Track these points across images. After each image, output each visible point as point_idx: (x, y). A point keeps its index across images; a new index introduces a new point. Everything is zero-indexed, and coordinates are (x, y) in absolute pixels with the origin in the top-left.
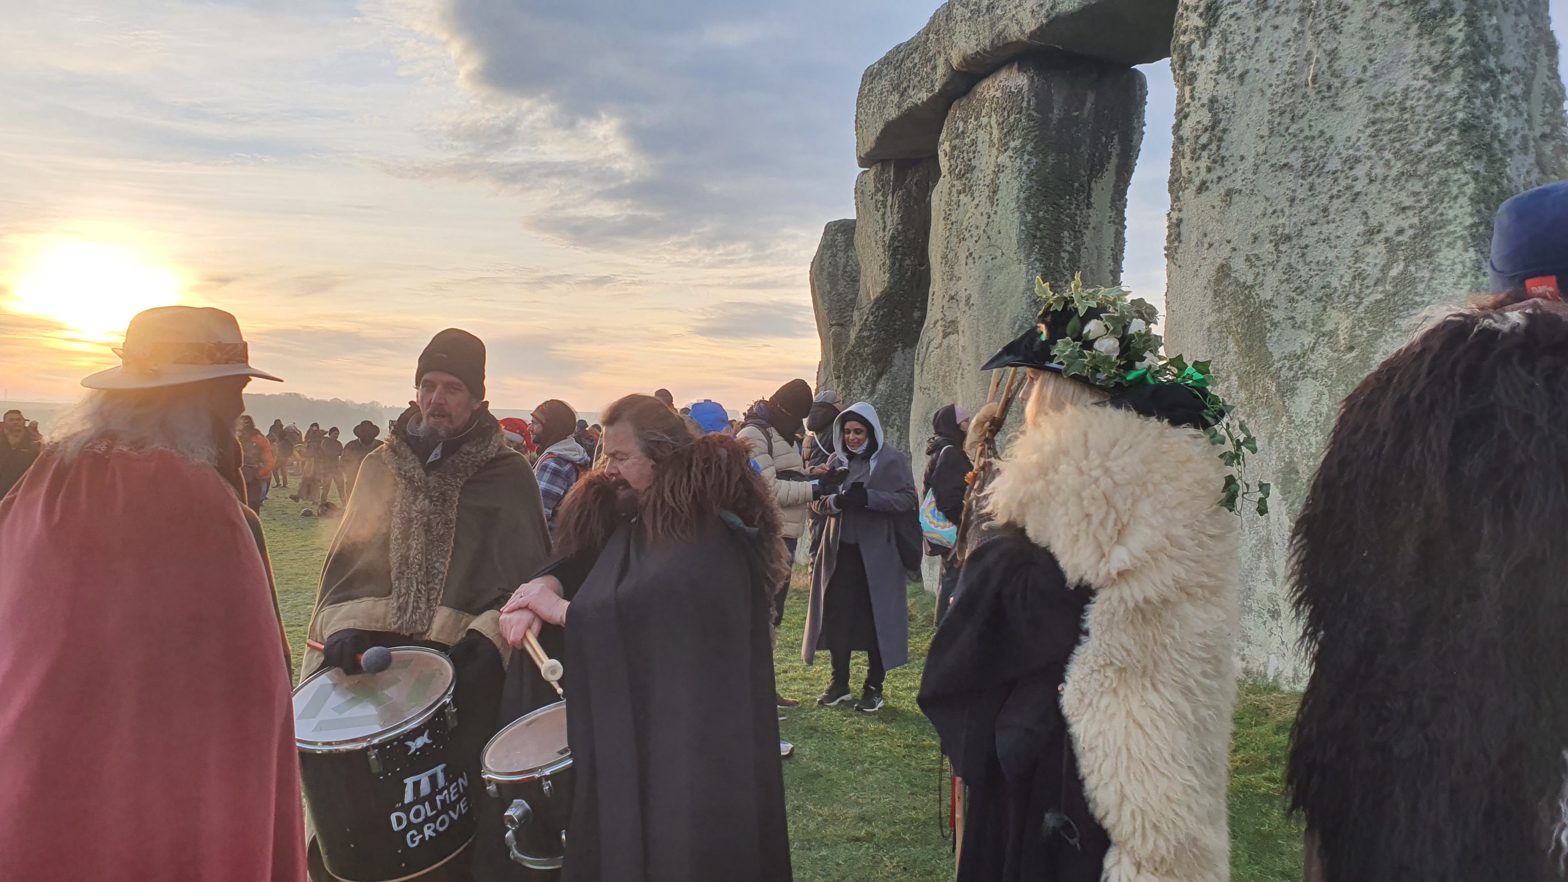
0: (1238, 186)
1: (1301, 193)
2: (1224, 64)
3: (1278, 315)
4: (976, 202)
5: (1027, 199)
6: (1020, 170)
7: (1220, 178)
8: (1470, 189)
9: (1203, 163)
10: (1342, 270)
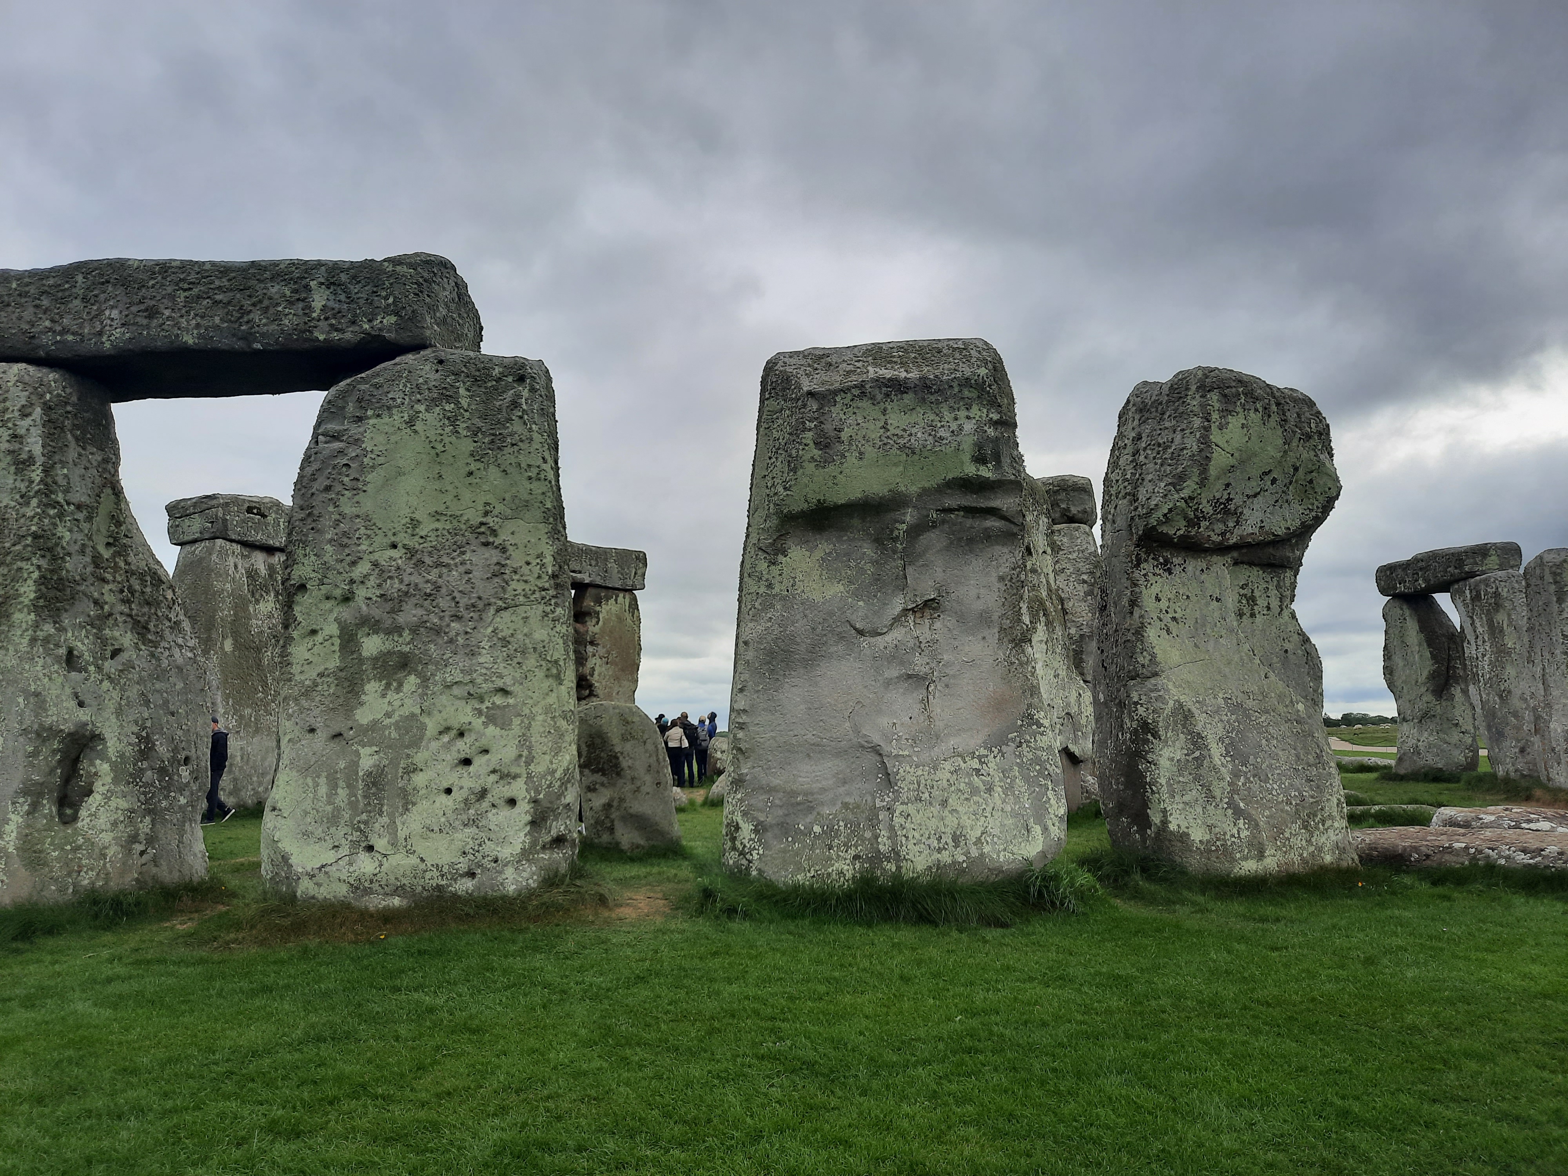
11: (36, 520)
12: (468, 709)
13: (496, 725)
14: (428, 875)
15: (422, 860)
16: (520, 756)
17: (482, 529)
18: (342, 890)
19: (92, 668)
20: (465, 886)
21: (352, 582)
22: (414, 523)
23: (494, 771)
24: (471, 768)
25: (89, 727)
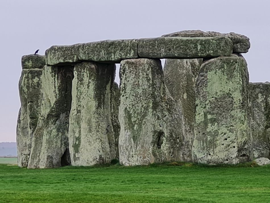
0: (128, 97)
1: (135, 99)
2: (126, 79)
3: (133, 116)
4: (84, 87)
5: (95, 89)
6: (94, 84)
7: (125, 95)
8: (152, 102)
9: (123, 92)
10: (139, 110)
11: (151, 91)
12: (226, 129)
13: (231, 132)
14: (220, 160)
15: (219, 157)
16: (235, 138)
17: (229, 94)
18: (206, 162)
19: (162, 119)
20: (226, 162)
21: (206, 105)
22: (217, 93)
23: (231, 141)
24: (227, 140)
25: (162, 131)
